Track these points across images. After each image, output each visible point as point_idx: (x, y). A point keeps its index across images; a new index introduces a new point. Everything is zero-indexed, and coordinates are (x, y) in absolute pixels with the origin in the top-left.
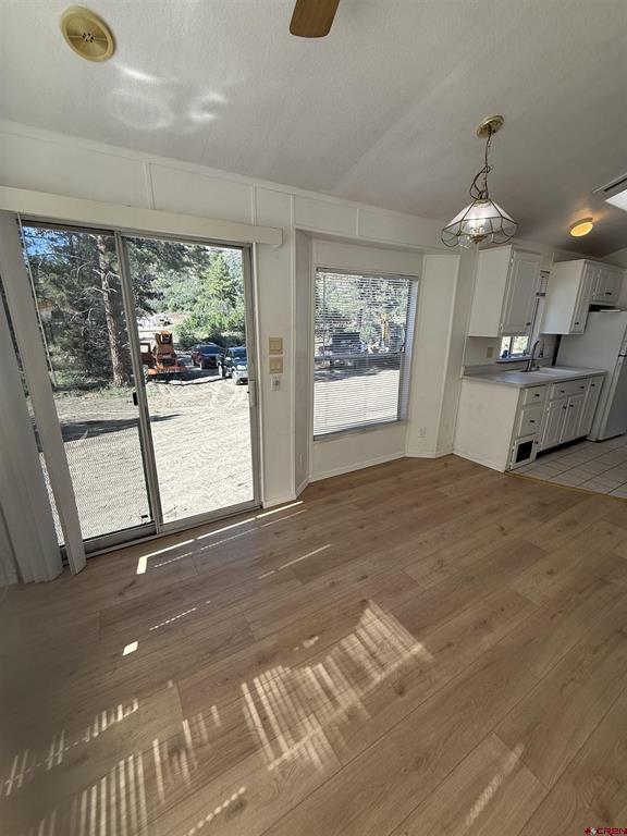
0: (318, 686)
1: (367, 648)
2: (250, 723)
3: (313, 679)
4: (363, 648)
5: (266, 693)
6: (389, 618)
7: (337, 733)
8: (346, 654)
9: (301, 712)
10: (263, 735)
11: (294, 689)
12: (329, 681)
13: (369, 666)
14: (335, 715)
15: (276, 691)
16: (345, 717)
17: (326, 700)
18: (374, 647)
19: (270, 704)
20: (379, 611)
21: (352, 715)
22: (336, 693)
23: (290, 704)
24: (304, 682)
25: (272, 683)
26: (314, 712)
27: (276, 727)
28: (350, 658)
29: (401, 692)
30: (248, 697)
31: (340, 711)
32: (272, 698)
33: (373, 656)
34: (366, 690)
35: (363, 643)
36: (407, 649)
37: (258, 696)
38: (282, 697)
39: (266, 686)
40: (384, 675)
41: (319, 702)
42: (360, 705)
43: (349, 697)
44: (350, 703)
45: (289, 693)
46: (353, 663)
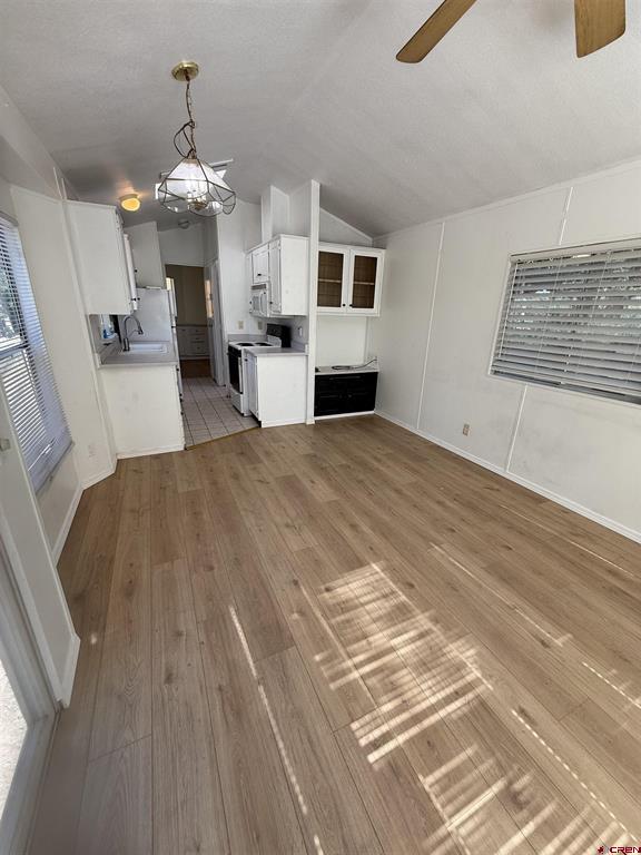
0: (419, 643)
1: (378, 599)
2: (465, 709)
3: (413, 646)
4: (379, 602)
5: (434, 694)
6: (348, 577)
7: (451, 633)
8: (385, 615)
9: (443, 659)
10: (470, 696)
11: (425, 664)
12: (412, 634)
13: (394, 602)
14: (439, 633)
15: (430, 683)
16: (439, 626)
17: (428, 638)
18: (377, 594)
19: (443, 689)
20: (341, 581)
21: (435, 620)
22: (422, 629)
23: (439, 669)
24: (417, 654)
25: (424, 687)
26: (440, 649)
27: (461, 683)
28: (389, 614)
29: (412, 586)
30: (442, 713)
31: (435, 629)
32: (438, 687)
33: (385, 596)
34: (413, 607)
35: (374, 601)
36: (377, 573)
37: (439, 702)
38: (434, 676)
39: (428, 693)
40: (400, 593)
41: (432, 643)
42: (427, 614)
43: (423, 621)
44: (426, 620)
45: (430, 670)
46: (393, 611)
